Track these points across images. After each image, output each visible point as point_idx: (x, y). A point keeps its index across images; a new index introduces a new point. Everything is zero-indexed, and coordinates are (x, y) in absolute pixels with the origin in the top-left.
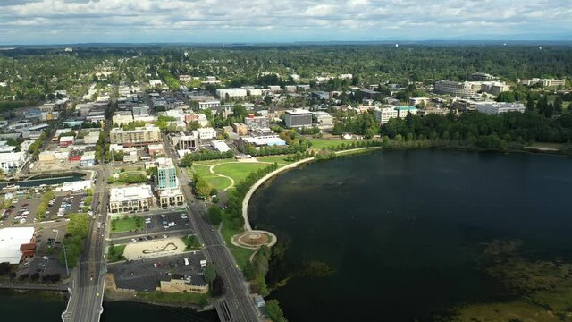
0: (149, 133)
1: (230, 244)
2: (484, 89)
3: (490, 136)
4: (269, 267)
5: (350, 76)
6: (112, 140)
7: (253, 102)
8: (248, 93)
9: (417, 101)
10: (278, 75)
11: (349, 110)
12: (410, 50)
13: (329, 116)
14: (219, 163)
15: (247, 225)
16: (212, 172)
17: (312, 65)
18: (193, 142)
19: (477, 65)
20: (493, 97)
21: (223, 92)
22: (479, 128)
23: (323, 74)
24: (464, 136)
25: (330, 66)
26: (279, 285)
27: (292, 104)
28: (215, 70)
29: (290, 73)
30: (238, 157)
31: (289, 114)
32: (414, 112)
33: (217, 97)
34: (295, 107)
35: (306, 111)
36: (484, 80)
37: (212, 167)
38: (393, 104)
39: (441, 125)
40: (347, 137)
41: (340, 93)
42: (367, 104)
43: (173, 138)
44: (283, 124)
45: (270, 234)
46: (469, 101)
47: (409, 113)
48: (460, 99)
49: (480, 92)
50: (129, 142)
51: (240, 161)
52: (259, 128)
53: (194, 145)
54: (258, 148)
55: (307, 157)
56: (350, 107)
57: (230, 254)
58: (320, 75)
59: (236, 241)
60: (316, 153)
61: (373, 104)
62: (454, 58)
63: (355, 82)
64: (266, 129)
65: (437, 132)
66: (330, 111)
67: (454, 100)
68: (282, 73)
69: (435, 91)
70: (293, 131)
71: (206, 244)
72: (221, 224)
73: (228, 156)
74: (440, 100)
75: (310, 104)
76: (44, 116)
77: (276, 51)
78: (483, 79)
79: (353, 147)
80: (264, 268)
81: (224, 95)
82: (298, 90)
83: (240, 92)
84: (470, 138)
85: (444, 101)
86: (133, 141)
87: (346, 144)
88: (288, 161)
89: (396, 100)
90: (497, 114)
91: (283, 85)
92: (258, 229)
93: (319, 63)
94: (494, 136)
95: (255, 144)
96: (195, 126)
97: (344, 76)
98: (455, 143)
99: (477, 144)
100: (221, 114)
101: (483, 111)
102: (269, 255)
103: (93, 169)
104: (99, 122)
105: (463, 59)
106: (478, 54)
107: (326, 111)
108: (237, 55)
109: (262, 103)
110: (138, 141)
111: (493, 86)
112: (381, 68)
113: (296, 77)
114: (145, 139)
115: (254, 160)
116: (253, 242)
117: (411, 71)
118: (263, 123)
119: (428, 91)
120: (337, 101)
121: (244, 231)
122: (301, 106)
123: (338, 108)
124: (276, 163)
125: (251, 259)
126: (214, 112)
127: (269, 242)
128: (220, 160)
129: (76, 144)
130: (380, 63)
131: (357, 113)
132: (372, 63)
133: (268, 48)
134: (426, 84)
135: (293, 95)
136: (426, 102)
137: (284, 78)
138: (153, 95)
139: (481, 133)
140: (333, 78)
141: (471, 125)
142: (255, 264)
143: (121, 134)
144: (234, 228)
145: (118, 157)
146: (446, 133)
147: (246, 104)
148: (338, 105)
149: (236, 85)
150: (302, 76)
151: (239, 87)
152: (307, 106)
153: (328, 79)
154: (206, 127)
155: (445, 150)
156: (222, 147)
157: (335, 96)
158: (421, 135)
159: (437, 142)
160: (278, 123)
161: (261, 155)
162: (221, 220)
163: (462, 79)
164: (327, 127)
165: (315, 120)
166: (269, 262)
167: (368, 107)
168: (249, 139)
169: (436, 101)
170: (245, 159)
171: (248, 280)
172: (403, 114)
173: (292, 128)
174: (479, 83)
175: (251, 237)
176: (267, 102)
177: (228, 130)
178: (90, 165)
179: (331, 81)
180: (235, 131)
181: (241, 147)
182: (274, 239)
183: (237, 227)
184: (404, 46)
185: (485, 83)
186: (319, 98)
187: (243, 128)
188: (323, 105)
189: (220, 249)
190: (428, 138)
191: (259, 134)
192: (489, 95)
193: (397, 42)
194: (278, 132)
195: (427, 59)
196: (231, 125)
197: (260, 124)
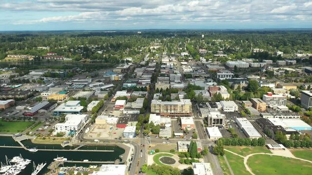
0: (182, 106)
6: (152, 110)
8: (250, 66)
18: (221, 120)
31: (309, 95)
37: (245, 159)
43: (201, 109)
44: (297, 102)
50: (165, 112)
52: (276, 105)
53: (221, 123)
64: (284, 108)
86: (169, 111)
96: (219, 98)
103: (133, 143)
104: (146, 87)
110: (173, 112)
114: (179, 111)
129: (127, 108)
138: (183, 63)
143: (160, 105)
154: (227, 100)
173: (309, 109)
177: (247, 104)
178: (131, 137)
180: (254, 107)
187: (263, 106)
191: (276, 113)
194: (296, 111)
196: (250, 100)
197: (278, 102)
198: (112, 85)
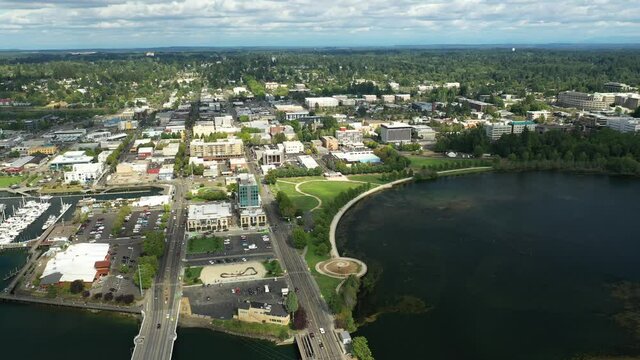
0: (231, 146)
1: (314, 272)
2: (618, 102)
3: (623, 158)
4: (358, 300)
5: (458, 85)
6: (192, 152)
7: (346, 114)
8: (340, 104)
9: (536, 115)
10: (374, 83)
11: (454, 124)
12: (529, 54)
13: (431, 130)
14: (306, 180)
15: (334, 251)
16: (298, 190)
17: (414, 72)
18: (278, 156)
19: (610, 73)
20: (629, 111)
21: (312, 101)
22: (610, 147)
23: (425, 82)
24: (591, 157)
25: (434, 73)
26: (368, 320)
27: (389, 116)
28: (305, 77)
29: (387, 81)
30: (326, 174)
31: (386, 127)
32: (532, 127)
33: (306, 107)
34: (392, 119)
35: (405, 124)
36: (618, 91)
37: (298, 185)
38: (507, 117)
39: (564, 144)
40: (452, 154)
41: (444, 104)
42: (475, 117)
43: (257, 152)
44: (378, 139)
45: (359, 262)
46: (599, 116)
47: (526, 128)
48: (588, 113)
49: (613, 105)
50: (209, 155)
51: (330, 179)
52: (351, 142)
53: (278, 160)
54: (349, 165)
55: (405, 176)
56: (455, 121)
57: (315, 283)
58: (422, 83)
59: (322, 268)
60: (415, 172)
61: (483, 118)
62: (582, 65)
63: (463, 91)
64: (360, 144)
65: (559, 152)
66: (433, 125)
67: (581, 114)
68: (379, 80)
69: (557, 104)
70: (389, 146)
71: (289, 270)
72: (306, 249)
73: (316, 173)
74: (563, 113)
75: (409, 117)
76: (123, 125)
77: (373, 56)
78: (618, 89)
79: (458, 167)
80: (351, 301)
81: (313, 105)
82: (397, 101)
83: (330, 101)
84: (599, 159)
85: (569, 115)
86: (214, 154)
87: (450, 163)
88: (383, 180)
89: (510, 113)
90: (632, 132)
91: (379, 94)
92: (346, 256)
93: (421, 69)
94: (629, 158)
95: (346, 161)
96: (281, 139)
97: (450, 85)
98: (581, 165)
99: (608, 167)
100: (310, 127)
101: (616, 128)
102: (357, 286)
103: (171, 183)
104: (179, 133)
105: (593, 66)
106: (612, 60)
107: (428, 125)
108: (329, 60)
109: (355, 115)
110: (219, 154)
111: (630, 99)
112: (494, 76)
113: (394, 85)
114: (227, 153)
115: (344, 178)
116: (340, 271)
117: (530, 79)
118: (356, 137)
119: (550, 104)
120: (440, 114)
121: (330, 257)
122: (399, 119)
123: (442, 121)
124: (369, 184)
125: (337, 290)
126: (302, 124)
127: (358, 271)
128: (306, 177)
129: (154, 156)
130: (493, 71)
131: (463, 127)
132: (484, 70)
133: (364, 52)
134: (548, 94)
135: (392, 106)
136: (546, 117)
137: (382, 87)
138: (236, 103)
139: (613, 154)
140: (437, 86)
141: (601, 145)
142: (342, 295)
143: (202, 147)
144: (320, 255)
145: (198, 171)
146: (570, 153)
147: (337, 116)
148: (442, 118)
149: (326, 94)
150: (402, 84)
151: (331, 96)
152: (406, 118)
153: (431, 87)
154: (293, 140)
155: (567, 173)
156: (310, 163)
157: (439, 108)
158: (540, 155)
159: (559, 163)
160: (373, 137)
161: (353, 173)
162: (305, 245)
163: (592, 89)
164: (429, 143)
165: (414, 135)
166: (358, 294)
167: (476, 121)
168: (340, 155)
169: (558, 115)
170: (335, 178)
171: (333, 313)
172: (518, 129)
173: (387, 144)
174: (612, 95)
175: (338, 264)
176: (361, 114)
177: (316, 144)
178: (169, 179)
179: (435, 91)
180: (324, 145)
181: (330, 164)
182: (364, 268)
183: (323, 253)
184: (523, 51)
185: (619, 94)
186: (420, 109)
187: (333, 142)
188: (425, 118)
189: (304, 276)
190: (548, 158)
191: (351, 150)
192: (624, 109)
193: (514, 46)
194: (372, 147)
195: (549, 65)
196: (320, 139)
197: (352, 139)
198: (124, 135)
